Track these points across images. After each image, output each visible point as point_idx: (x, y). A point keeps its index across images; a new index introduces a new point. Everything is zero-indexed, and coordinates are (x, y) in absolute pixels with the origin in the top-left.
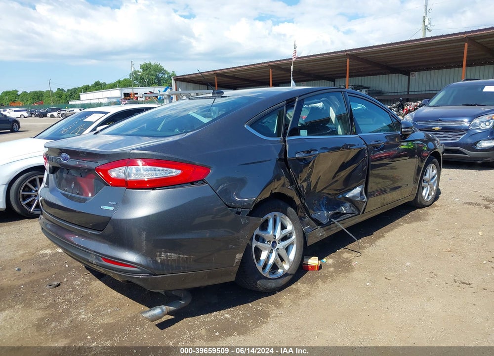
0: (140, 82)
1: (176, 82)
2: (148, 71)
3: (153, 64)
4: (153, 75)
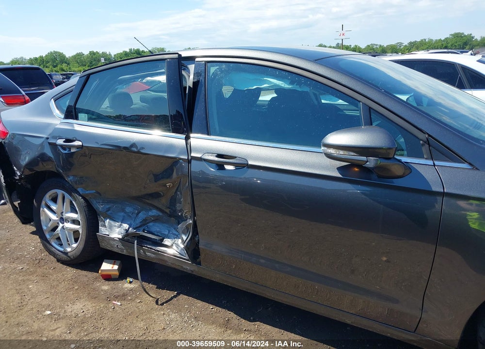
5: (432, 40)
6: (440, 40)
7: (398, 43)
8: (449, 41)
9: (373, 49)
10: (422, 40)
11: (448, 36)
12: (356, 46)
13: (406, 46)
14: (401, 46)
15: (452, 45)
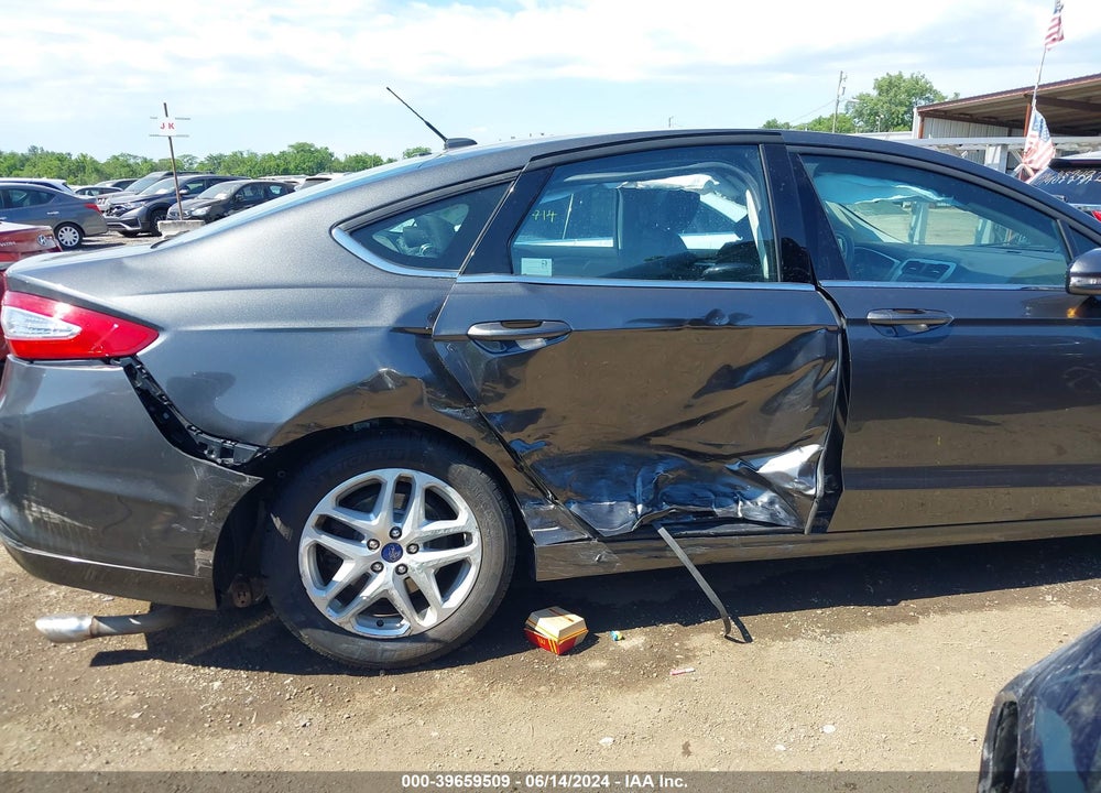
0: (866, 122)
1: (923, 121)
2: (892, 94)
3: (906, 76)
4: (901, 104)
5: (256, 155)
6: (271, 156)
7: (186, 156)
8: (289, 159)
9: (129, 166)
10: (235, 154)
11: (286, 149)
12: (84, 156)
13: (202, 163)
14: (191, 164)
15: (296, 167)
